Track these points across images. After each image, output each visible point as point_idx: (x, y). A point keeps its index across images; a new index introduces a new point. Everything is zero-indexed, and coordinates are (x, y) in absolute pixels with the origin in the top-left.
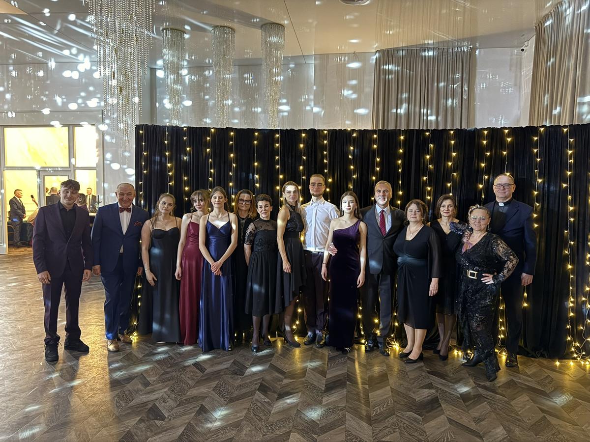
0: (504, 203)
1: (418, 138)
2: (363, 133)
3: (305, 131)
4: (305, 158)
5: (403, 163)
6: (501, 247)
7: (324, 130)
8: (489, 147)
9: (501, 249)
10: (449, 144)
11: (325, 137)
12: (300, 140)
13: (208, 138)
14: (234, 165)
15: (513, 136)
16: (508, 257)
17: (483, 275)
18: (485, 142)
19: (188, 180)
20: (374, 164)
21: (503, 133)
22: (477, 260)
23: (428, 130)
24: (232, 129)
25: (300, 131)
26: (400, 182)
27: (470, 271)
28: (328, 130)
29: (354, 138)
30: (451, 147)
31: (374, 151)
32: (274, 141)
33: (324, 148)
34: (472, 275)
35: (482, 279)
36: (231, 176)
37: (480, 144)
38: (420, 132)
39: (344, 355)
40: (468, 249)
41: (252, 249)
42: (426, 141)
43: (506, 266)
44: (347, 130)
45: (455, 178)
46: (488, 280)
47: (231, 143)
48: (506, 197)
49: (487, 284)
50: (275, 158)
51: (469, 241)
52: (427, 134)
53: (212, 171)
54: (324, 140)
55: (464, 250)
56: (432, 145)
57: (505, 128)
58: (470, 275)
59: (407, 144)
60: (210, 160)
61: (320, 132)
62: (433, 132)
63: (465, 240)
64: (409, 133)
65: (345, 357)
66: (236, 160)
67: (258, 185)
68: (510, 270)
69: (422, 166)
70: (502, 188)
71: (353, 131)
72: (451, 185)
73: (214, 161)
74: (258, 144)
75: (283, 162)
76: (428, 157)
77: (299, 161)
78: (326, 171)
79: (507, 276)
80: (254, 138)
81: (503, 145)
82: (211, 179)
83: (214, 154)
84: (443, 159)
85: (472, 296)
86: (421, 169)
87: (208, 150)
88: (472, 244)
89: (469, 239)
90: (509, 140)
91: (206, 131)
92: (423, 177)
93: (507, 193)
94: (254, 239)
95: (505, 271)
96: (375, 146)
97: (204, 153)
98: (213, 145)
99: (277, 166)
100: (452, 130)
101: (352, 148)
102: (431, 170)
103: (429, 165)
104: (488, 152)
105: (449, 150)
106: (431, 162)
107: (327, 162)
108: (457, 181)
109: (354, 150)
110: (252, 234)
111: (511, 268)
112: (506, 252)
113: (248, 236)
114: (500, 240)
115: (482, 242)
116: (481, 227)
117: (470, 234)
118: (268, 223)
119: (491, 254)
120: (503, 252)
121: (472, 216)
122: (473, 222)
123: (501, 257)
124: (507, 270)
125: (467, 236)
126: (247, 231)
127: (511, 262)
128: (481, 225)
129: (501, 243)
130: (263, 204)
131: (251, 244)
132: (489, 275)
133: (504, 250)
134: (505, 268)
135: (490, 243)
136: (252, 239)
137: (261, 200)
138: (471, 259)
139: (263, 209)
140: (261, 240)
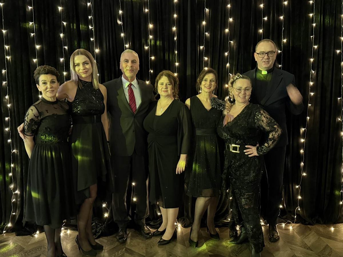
0: (267, 71)
5: (178, 30)
6: (264, 117)
8: (266, 11)
10: (225, 8)
16: (272, 127)
17: (246, 146)
18: (262, 6)
22: (240, 133)
26: (176, 52)
27: (232, 145)
30: (227, 11)
31: (146, 15)
32: (25, 3)
33: (87, 11)
34: (235, 148)
37: (257, 8)
40: (229, 121)
42: (201, 5)
46: (251, 152)
49: (249, 156)
50: (28, 24)
51: (230, 113)
54: (87, 2)
55: (225, 123)
58: (233, 150)
59: (181, 8)
63: (225, 112)
69: (198, 34)
70: (266, 57)
72: (228, 53)
76: (204, 23)
78: (92, 39)
79: (271, 147)
81: (280, 9)
88: (233, 116)
89: (230, 111)
90: (286, 3)
92: (200, 46)
93: (271, 62)
95: (271, 143)
96: (147, 10)
99: (32, 34)
101: (120, 12)
102: (207, 37)
103: (205, 32)
104: (265, 17)
105: (225, 16)
106: (207, 29)
107: (92, 29)
108: (234, 50)
109: (123, 14)
110: (34, 122)
111: (276, 138)
112: (269, 121)
113: (28, 124)
114: (262, 110)
115: (244, 114)
116: (245, 99)
117: (231, 106)
118: (55, 106)
119: (253, 126)
120: (267, 122)
121: (234, 87)
122: (237, 93)
123: (264, 128)
124: (273, 141)
125: (227, 107)
126: (26, 117)
127: (276, 132)
128: (245, 96)
129: (265, 113)
130: (48, 78)
131: (34, 134)
132: (252, 146)
133: (267, 120)
134: (270, 139)
135: (252, 114)
136: (35, 128)
137: (44, 74)
138: (233, 133)
139: (48, 85)
140: (49, 130)
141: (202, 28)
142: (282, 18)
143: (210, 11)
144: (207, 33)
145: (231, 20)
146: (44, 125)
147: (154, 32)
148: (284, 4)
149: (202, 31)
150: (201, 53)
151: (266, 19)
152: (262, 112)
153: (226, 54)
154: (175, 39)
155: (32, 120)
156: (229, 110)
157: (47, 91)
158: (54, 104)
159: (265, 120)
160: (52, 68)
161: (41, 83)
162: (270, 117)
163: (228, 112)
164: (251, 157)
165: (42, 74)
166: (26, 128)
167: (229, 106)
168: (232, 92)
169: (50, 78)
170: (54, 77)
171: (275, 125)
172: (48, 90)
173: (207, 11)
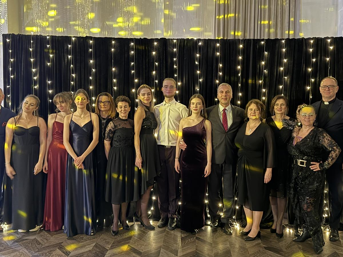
0: (329, 102)
1: (255, 46)
2: (208, 42)
3: (157, 40)
4: (157, 64)
5: (243, 68)
6: (327, 139)
7: (174, 39)
8: (315, 54)
9: (326, 141)
10: (281, 52)
11: (174, 46)
12: (152, 48)
13: (69, 46)
14: (94, 70)
15: (334, 45)
16: (332, 148)
17: (311, 163)
18: (311, 50)
19: (52, 83)
20: (217, 70)
21: (327, 42)
22: (307, 151)
23: (263, 40)
24: (91, 38)
25: (152, 40)
26: (240, 85)
27: (300, 160)
28: (177, 39)
29: (200, 47)
30: (282, 54)
31: (217, 58)
32: (129, 49)
33: (173, 55)
34: (302, 163)
35: (310, 167)
36: (91, 80)
37: (307, 52)
38: (257, 41)
39: (194, 236)
40: (298, 141)
41: (111, 144)
42: (261, 49)
43: (330, 155)
44: (194, 39)
45: (286, 81)
46: (316, 168)
47: (90, 50)
48: (330, 97)
49: (314, 170)
50: (130, 64)
51: (298, 135)
52: (263, 43)
53: (74, 75)
54: (173, 48)
55: (295, 143)
56: (266, 53)
57: (328, 38)
58: (301, 164)
59: (245, 52)
60: (72, 66)
61: (170, 41)
62: (268, 41)
63: (294, 135)
64: (247, 42)
65: (194, 237)
66: (96, 66)
67: (115, 88)
68: (334, 159)
69: (258, 71)
70: (327, 89)
71: (199, 40)
72: (282, 87)
73: (75, 66)
74: (115, 52)
75: (138, 68)
76: (263, 63)
77: (151, 67)
78: (175, 75)
79: (331, 164)
80: (111, 46)
81: (326, 53)
82: (72, 83)
83: (75, 61)
84: (276, 64)
85: (302, 181)
86: (257, 73)
87: (69, 57)
88: (301, 137)
89: (298, 134)
90: (331, 48)
91: (67, 39)
92: (259, 80)
93: (331, 93)
94: (113, 136)
95: (330, 160)
96: (218, 54)
97: (66, 60)
98: (74, 52)
99: (133, 71)
100: (283, 39)
101: (198, 55)
102: (266, 74)
103: (264, 70)
104: (314, 59)
105: (281, 57)
106: (266, 67)
107: (177, 68)
108: (288, 84)
109: (200, 57)
110: (111, 132)
111: (334, 157)
112: (330, 143)
113: (107, 133)
114: (325, 133)
115: (310, 136)
116: (310, 122)
117: (300, 130)
118: (126, 122)
119: (318, 145)
120: (328, 144)
121: (300, 114)
122: (303, 118)
123: (326, 148)
124: (331, 159)
125: (296, 131)
126: (107, 128)
127: (334, 152)
128: (310, 121)
129: (327, 136)
130: (123, 104)
131: (111, 140)
132: (316, 163)
133: (328, 142)
134: (330, 157)
135: (317, 136)
136: (112, 136)
137: (121, 101)
138: (301, 150)
139: (123, 109)
140: (119, 137)
141: (261, 67)
142: (328, 59)
143: (268, 54)
144: (265, 71)
145: (285, 60)
146: (117, 134)
147: (223, 70)
148: (330, 49)
149: (261, 68)
150: (260, 86)
151: (314, 60)
152: (325, 135)
153: (281, 87)
154: (239, 75)
155: (110, 130)
156: (298, 132)
157: (122, 113)
158: (126, 121)
159: (327, 142)
160: (127, 97)
161: (118, 107)
162: (331, 140)
163: (297, 134)
164: (315, 172)
165: (120, 101)
166: (106, 136)
167: (298, 130)
168: (300, 118)
169: (124, 104)
170: (127, 104)
171: (334, 147)
172: (122, 111)
173: (266, 54)
